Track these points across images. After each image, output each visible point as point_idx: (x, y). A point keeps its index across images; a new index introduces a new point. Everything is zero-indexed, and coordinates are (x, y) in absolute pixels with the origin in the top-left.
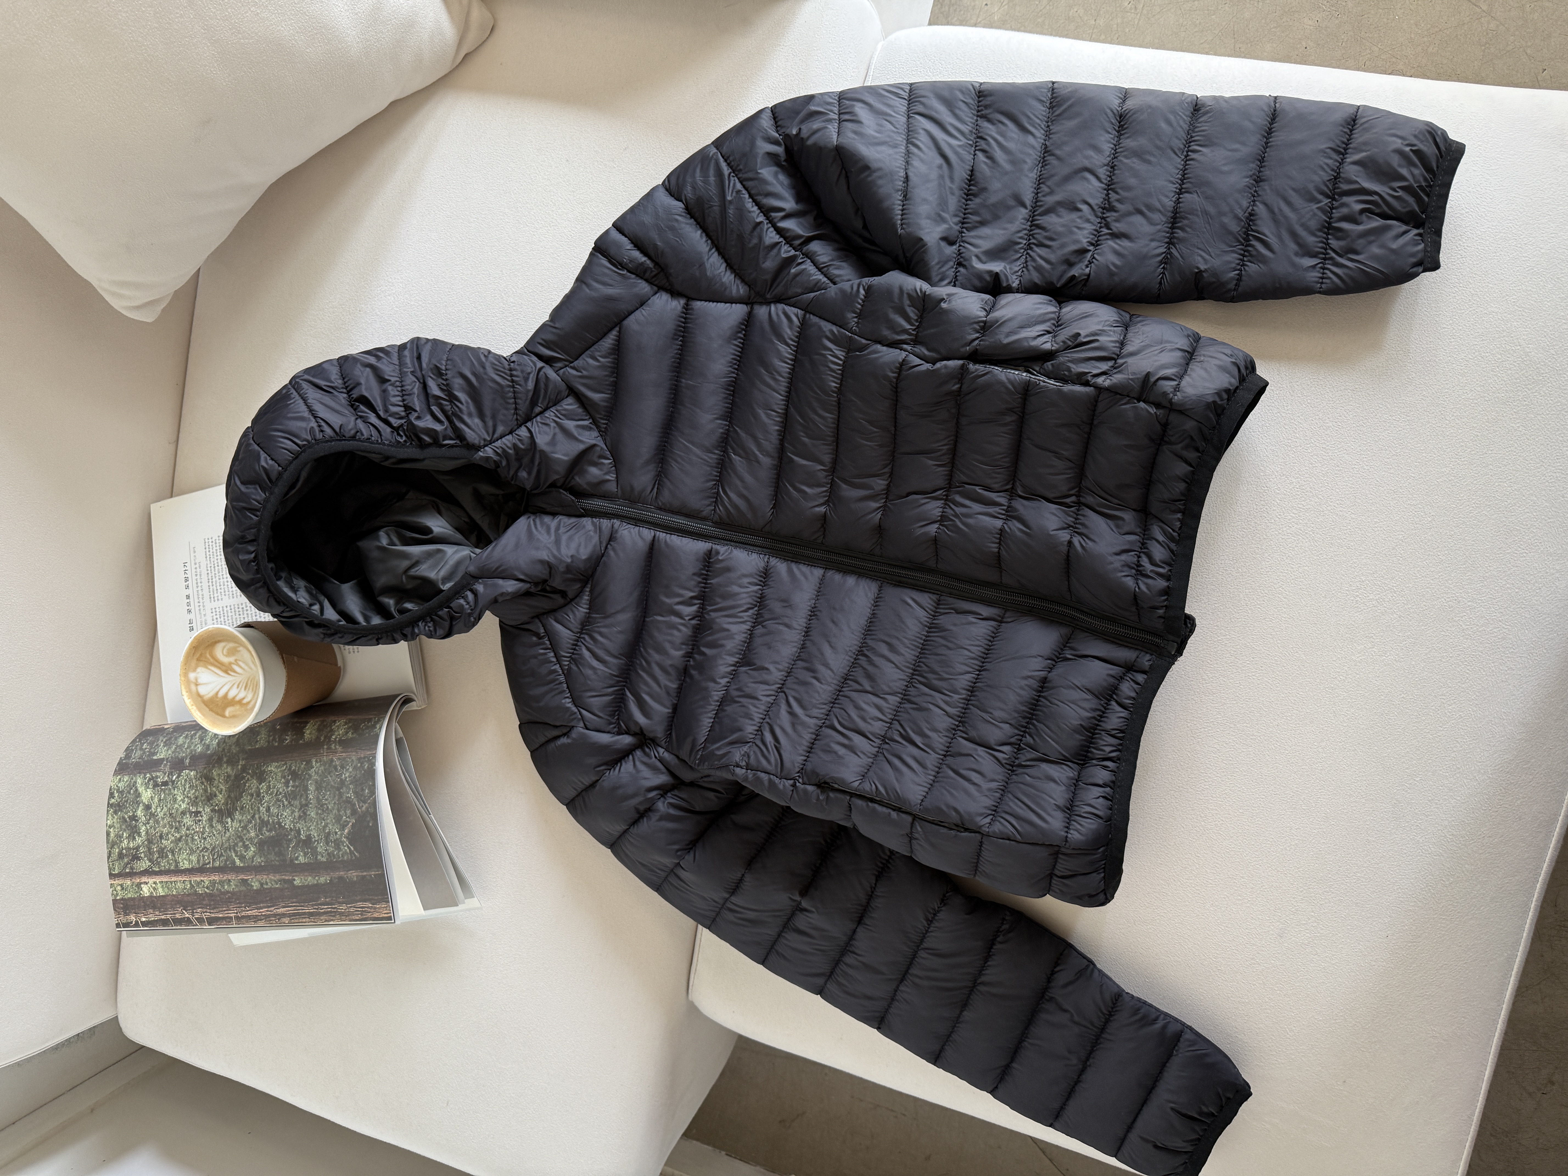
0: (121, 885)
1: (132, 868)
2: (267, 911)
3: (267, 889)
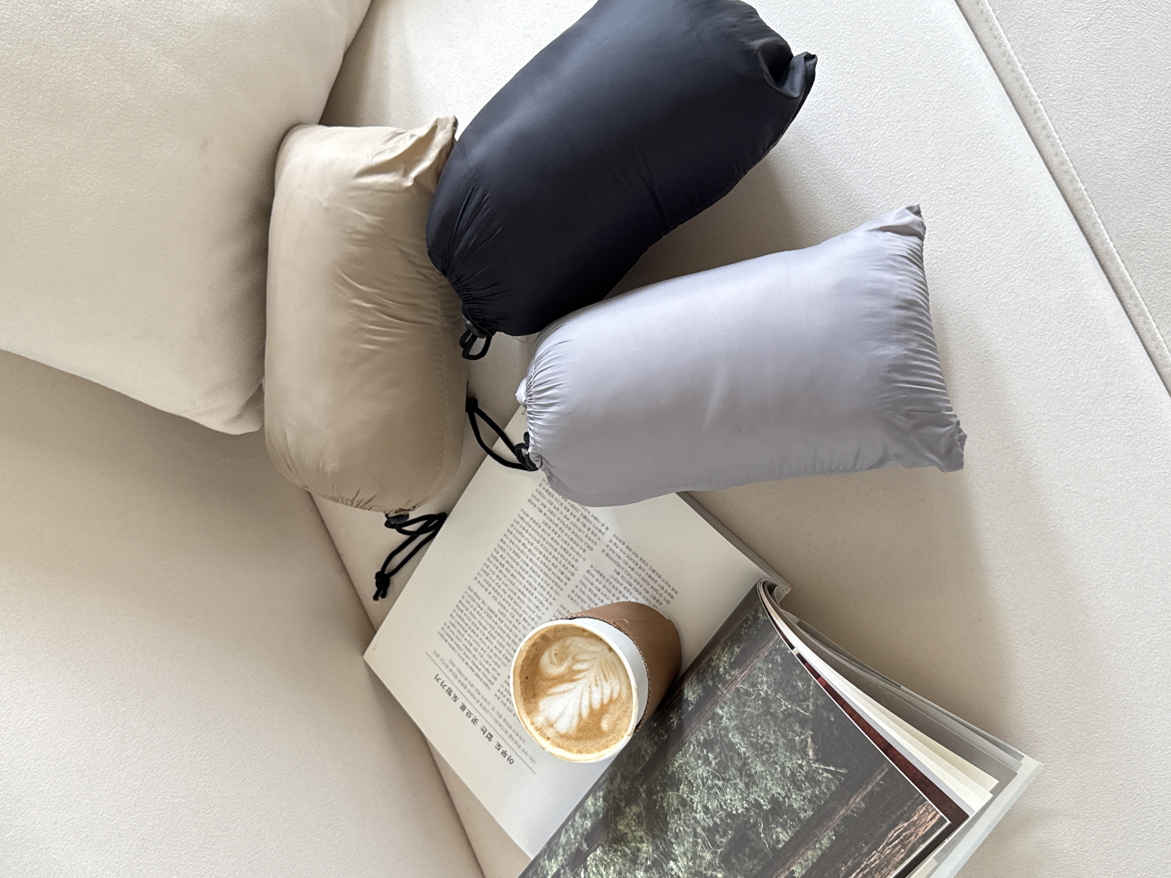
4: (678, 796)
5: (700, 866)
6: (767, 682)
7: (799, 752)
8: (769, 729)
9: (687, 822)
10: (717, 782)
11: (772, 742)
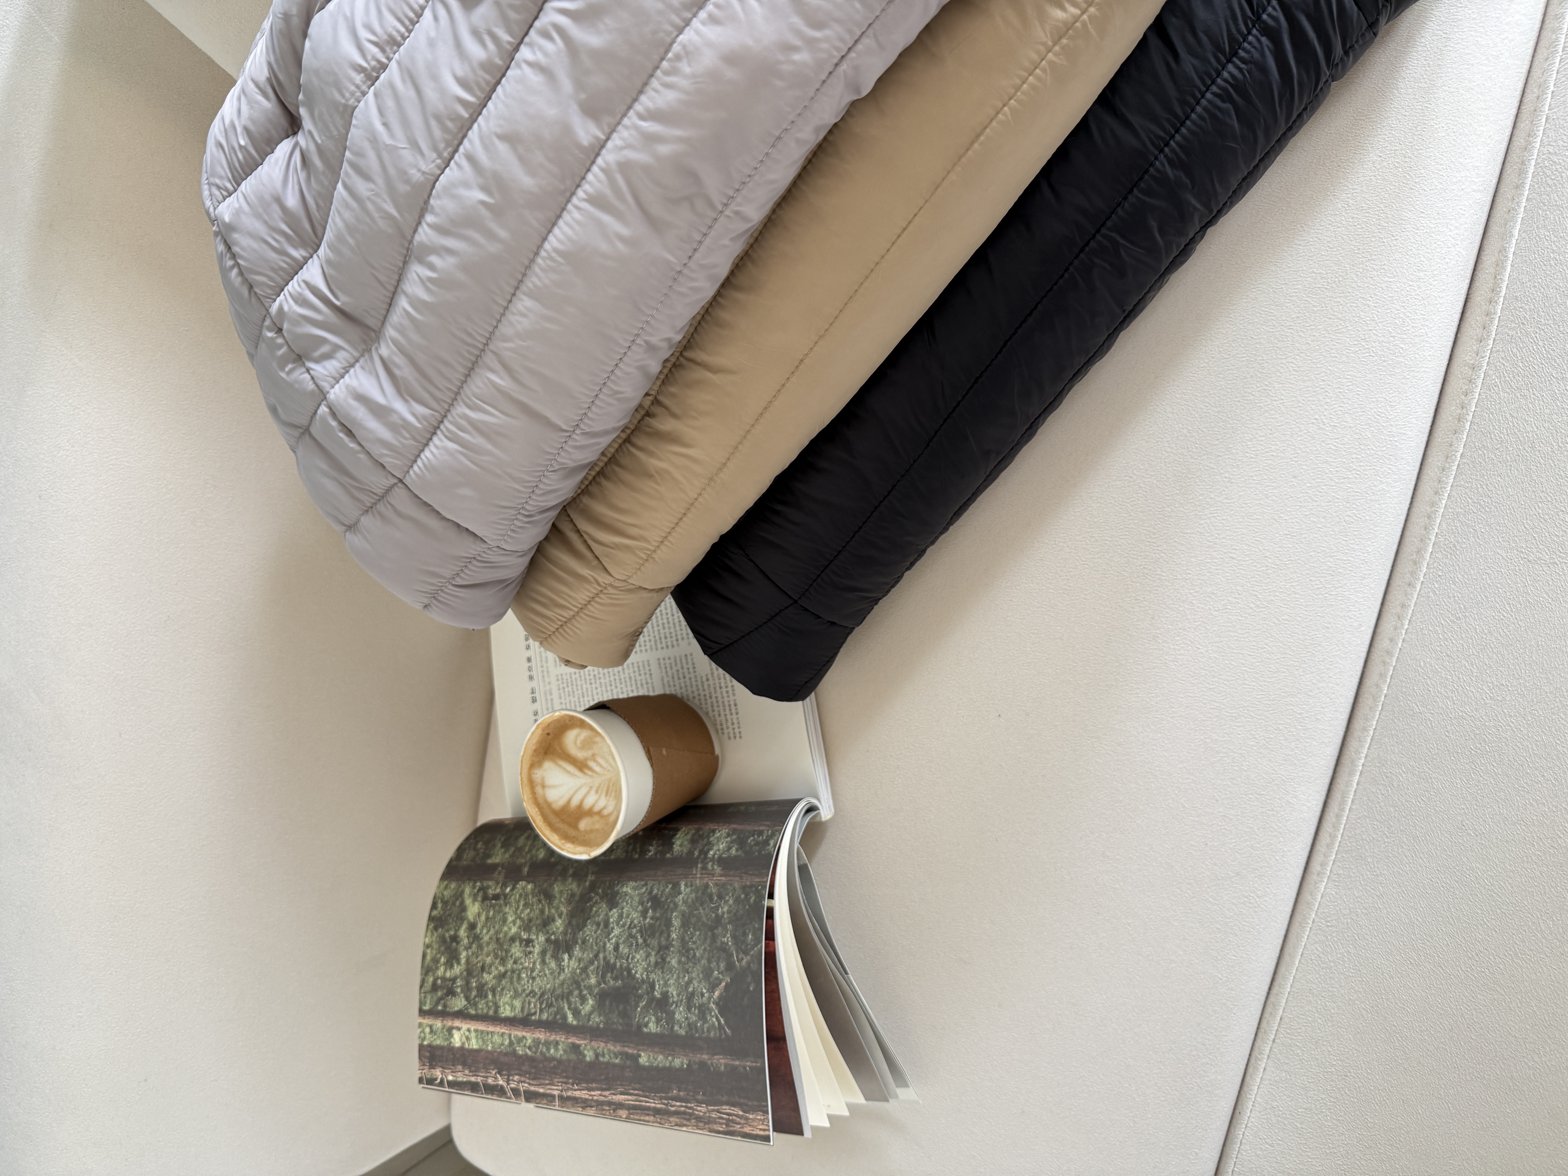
0: (431, 1027)
1: (445, 1006)
2: (601, 1095)
3: (603, 1063)
4: (607, 915)
5: (583, 980)
6: (730, 906)
7: (710, 984)
8: (704, 943)
9: (598, 941)
10: (639, 937)
11: (697, 954)
